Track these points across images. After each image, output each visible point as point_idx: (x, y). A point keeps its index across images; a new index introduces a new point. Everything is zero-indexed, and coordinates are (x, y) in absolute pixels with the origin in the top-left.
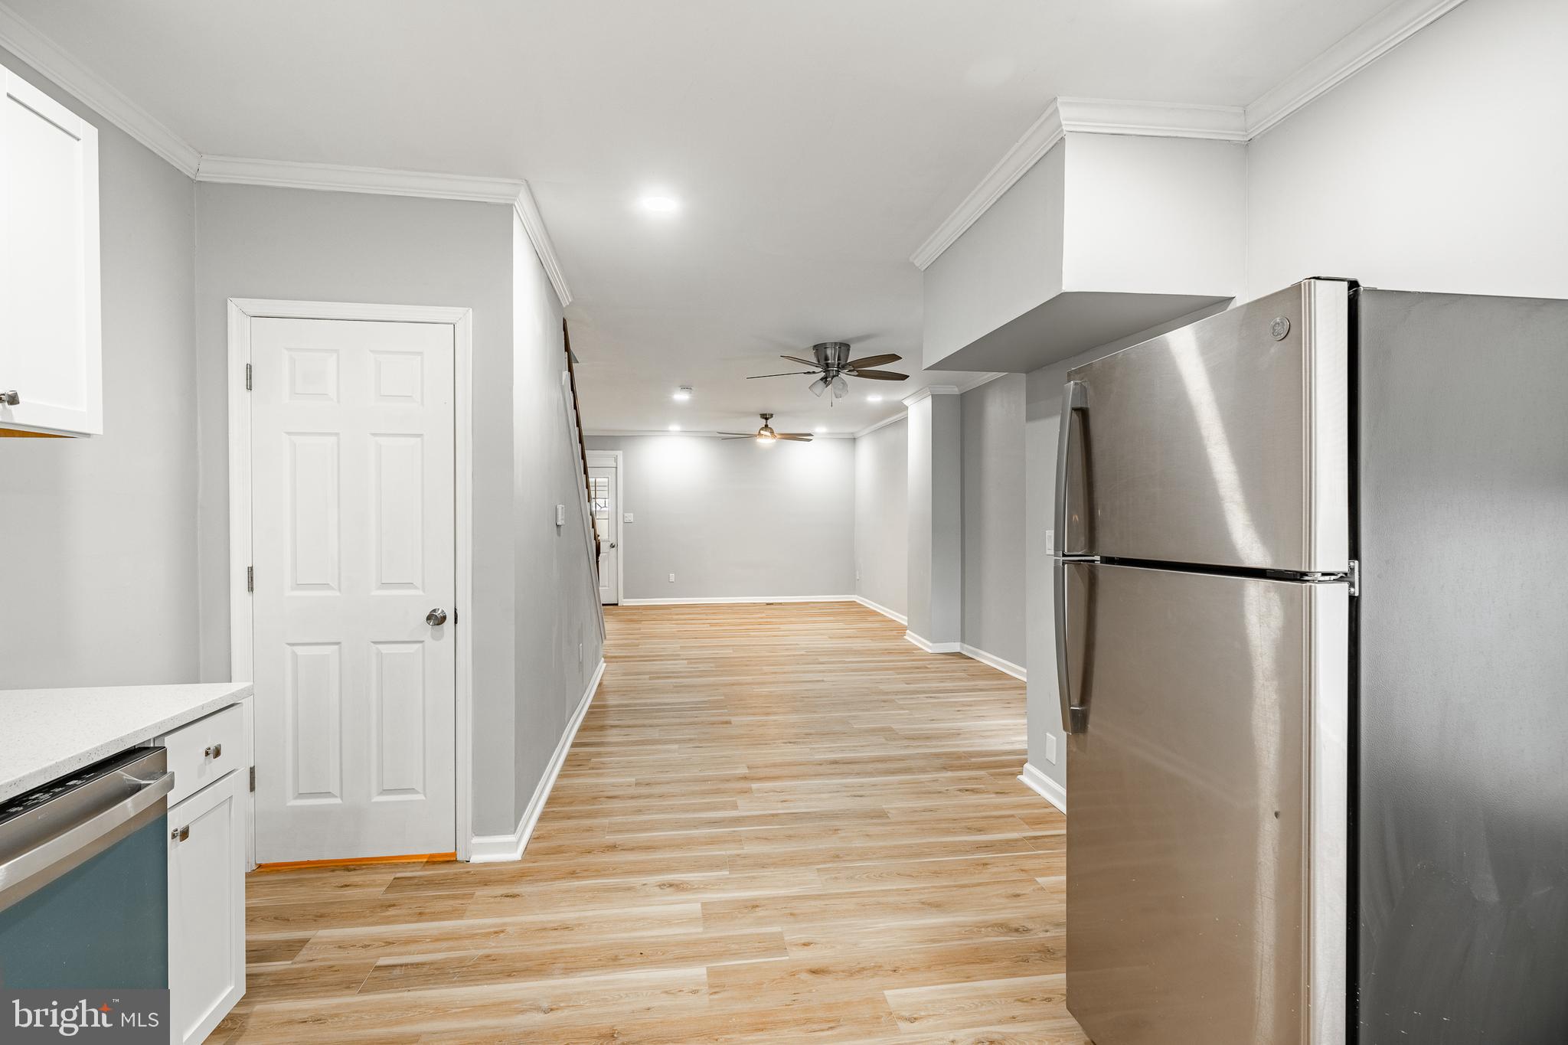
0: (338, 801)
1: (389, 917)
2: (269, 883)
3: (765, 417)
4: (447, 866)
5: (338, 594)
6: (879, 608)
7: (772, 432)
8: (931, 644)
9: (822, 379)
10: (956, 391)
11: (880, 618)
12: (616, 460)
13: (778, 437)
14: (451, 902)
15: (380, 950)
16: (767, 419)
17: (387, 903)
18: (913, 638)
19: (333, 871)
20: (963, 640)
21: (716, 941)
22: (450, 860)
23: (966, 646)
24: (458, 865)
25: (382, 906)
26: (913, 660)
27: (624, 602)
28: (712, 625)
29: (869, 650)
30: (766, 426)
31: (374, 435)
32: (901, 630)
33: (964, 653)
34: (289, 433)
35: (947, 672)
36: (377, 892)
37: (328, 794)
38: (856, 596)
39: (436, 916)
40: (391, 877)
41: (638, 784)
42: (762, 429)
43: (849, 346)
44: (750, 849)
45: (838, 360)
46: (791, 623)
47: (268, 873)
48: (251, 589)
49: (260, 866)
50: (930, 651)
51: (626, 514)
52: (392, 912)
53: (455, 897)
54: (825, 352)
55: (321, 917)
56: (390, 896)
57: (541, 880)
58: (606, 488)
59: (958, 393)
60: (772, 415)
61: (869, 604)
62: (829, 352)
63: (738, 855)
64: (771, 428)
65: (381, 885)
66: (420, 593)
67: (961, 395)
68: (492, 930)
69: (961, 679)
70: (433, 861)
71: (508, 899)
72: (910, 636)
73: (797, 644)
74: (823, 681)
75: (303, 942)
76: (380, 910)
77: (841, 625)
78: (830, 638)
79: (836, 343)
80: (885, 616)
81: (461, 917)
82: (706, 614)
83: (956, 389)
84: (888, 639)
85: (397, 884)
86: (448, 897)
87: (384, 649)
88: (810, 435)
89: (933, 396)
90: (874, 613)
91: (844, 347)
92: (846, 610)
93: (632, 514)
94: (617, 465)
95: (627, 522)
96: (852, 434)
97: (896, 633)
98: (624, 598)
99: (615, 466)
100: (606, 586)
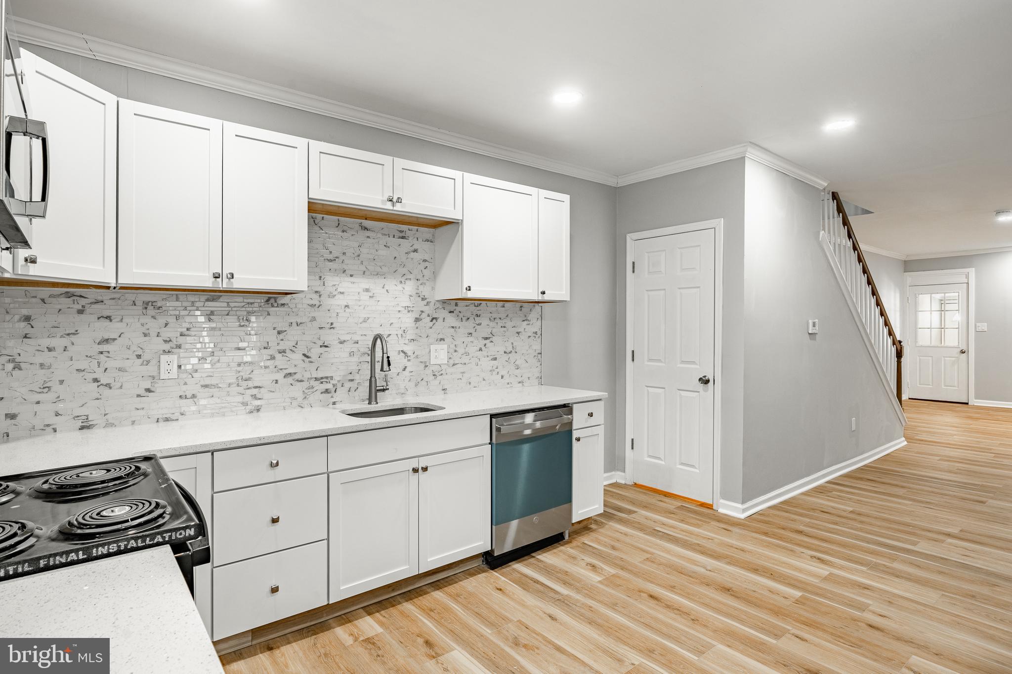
0: (663, 463)
1: (669, 516)
2: (635, 490)
4: (707, 509)
5: (664, 365)
12: (967, 277)
14: (698, 522)
15: (659, 525)
17: (672, 512)
19: (660, 494)
21: (821, 588)
22: (709, 507)
24: (712, 510)
25: (670, 512)
27: (975, 402)
31: (679, 288)
34: (647, 291)
36: (671, 508)
37: (659, 458)
39: (687, 523)
40: (680, 504)
41: (851, 512)
44: (896, 565)
47: (637, 487)
48: (633, 360)
49: (635, 484)
52: (672, 515)
53: (700, 520)
55: (646, 507)
56: (675, 510)
57: (747, 530)
58: (957, 302)
63: (884, 565)
65: (675, 506)
66: (698, 367)
68: (707, 537)
70: (703, 505)
71: (725, 531)
75: (635, 512)
76: (669, 513)
81: (698, 528)
85: (682, 508)
86: (698, 520)
87: (683, 393)
93: (986, 324)
94: (968, 281)
95: (980, 330)
98: (976, 399)
99: (966, 282)
100: (954, 386)
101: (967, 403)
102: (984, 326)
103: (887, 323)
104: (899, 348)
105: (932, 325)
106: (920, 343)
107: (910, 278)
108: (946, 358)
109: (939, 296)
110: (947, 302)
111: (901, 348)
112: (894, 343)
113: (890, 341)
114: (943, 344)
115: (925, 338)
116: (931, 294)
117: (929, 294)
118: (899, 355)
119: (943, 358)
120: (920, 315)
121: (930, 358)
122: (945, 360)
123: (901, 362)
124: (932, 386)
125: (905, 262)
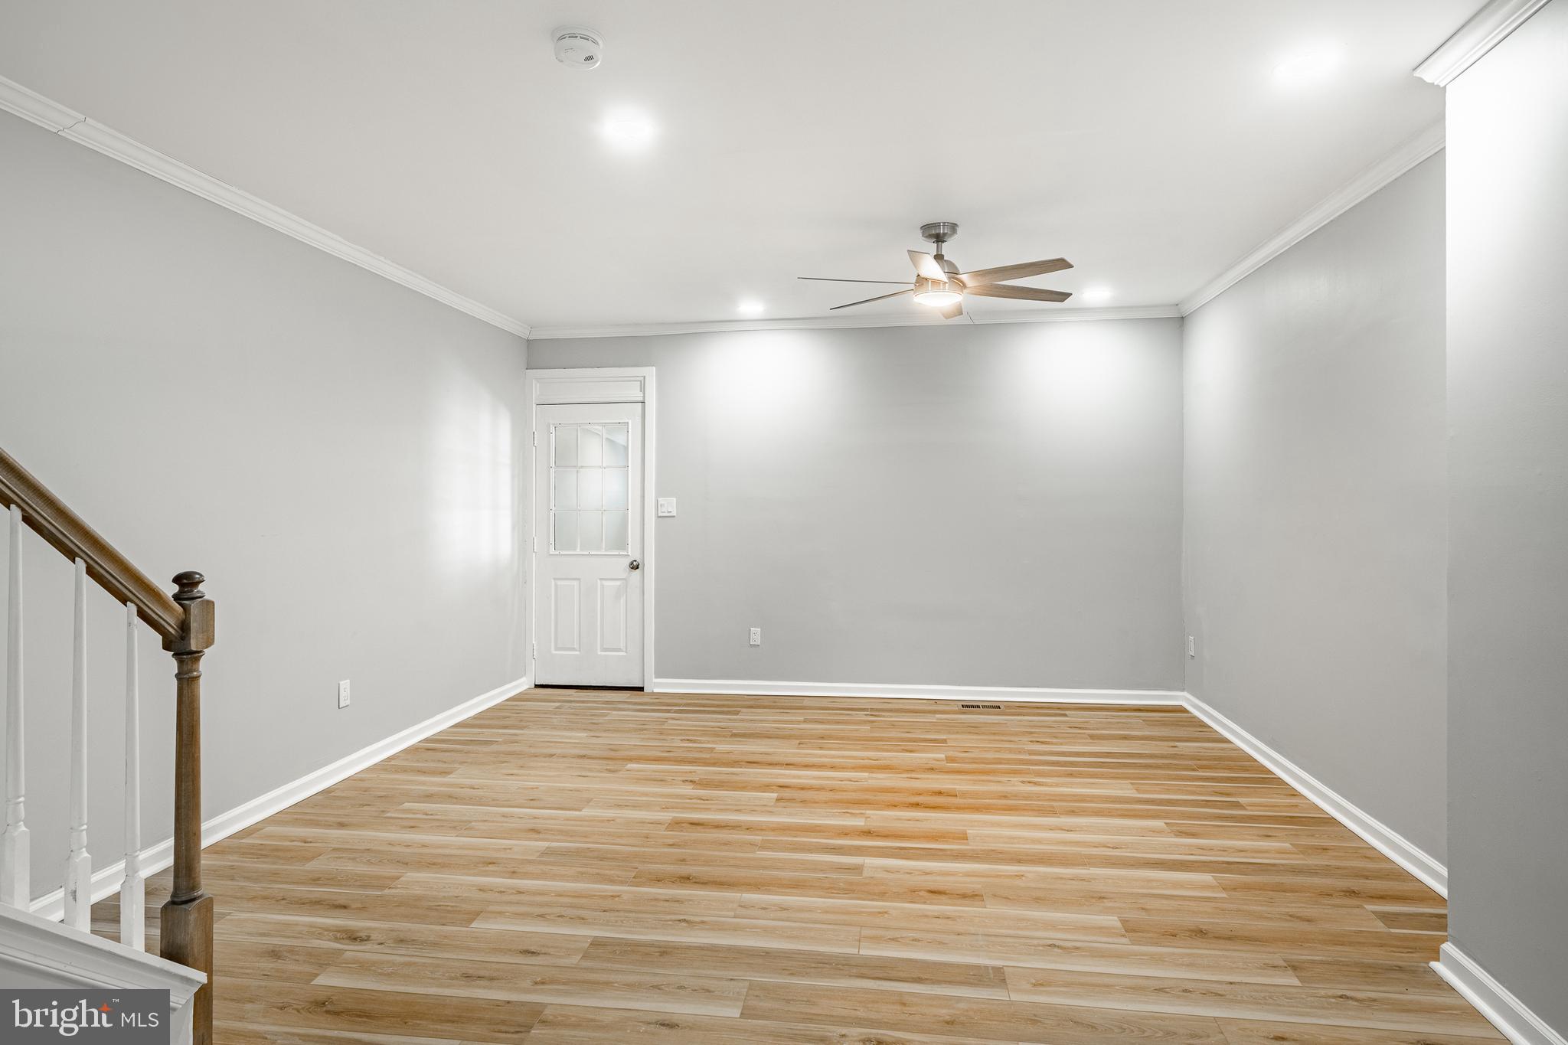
3: (937, 234)
7: (953, 272)
12: (643, 389)
13: (969, 282)
16: (939, 239)
27: (656, 685)
30: (939, 257)
38: (1185, 694)
51: (660, 500)
60: (954, 227)
64: (950, 263)
72: (1455, 966)
80: (1293, 794)
92: (1166, 750)
93: (675, 499)
94: (644, 397)
95: (664, 514)
96: (1177, 305)
97: (1380, 927)
98: (658, 676)
99: (641, 399)
100: (619, 650)
101: (641, 689)
102: (670, 505)
107: (541, 382)
108: (606, 583)
119: (599, 583)
121: (576, 583)
122: (602, 586)
123: (198, 677)
124: (580, 651)
125: (530, 344)
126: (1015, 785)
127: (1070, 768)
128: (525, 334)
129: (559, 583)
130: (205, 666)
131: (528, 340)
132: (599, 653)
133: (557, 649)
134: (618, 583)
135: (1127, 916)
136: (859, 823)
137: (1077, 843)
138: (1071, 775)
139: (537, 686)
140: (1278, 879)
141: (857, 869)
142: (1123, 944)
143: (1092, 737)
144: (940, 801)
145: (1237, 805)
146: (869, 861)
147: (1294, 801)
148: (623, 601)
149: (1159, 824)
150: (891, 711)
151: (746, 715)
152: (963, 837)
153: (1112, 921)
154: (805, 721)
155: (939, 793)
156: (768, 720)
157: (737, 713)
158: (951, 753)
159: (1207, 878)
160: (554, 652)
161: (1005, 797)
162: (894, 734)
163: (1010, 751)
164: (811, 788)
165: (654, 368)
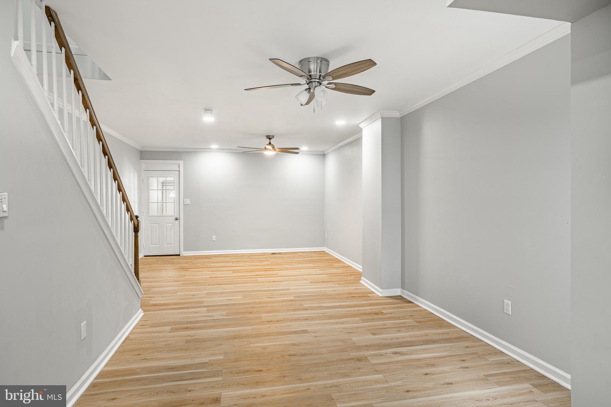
6: (340, 257)
7: (273, 147)
8: (381, 290)
9: (306, 90)
10: (397, 115)
11: (342, 265)
12: (179, 167)
13: (277, 150)
16: (270, 139)
18: (366, 283)
20: (403, 287)
23: (405, 291)
26: (371, 305)
27: (184, 254)
28: (234, 271)
29: (338, 294)
30: (270, 143)
32: (358, 275)
33: (404, 296)
35: (399, 318)
38: (325, 248)
42: (267, 145)
43: (327, 61)
45: (320, 72)
46: (286, 269)
50: (381, 295)
51: (185, 200)
54: (309, 66)
58: (173, 184)
59: (399, 117)
60: (273, 136)
61: (333, 253)
62: (312, 67)
64: (273, 145)
67: (401, 118)
69: (413, 327)
72: (364, 281)
73: (288, 289)
74: (306, 332)
77: (318, 271)
78: (311, 282)
79: (318, 58)
80: (345, 263)
82: (233, 262)
83: (398, 114)
84: (349, 283)
88: (297, 149)
89: (383, 119)
90: (338, 261)
91: (324, 61)
92: (320, 258)
93: (189, 199)
94: (179, 169)
95: (186, 204)
96: (323, 151)
97: (354, 278)
98: (184, 251)
99: (178, 170)
100: (172, 244)
101: (179, 255)
102: (188, 201)
103: (124, 199)
104: (136, 223)
105: (159, 200)
106: (151, 214)
107: (145, 164)
108: (167, 224)
109: (161, 180)
110: (168, 184)
111: (138, 222)
112: (131, 219)
113: (128, 216)
114: (164, 214)
115: (154, 210)
116: (158, 177)
117: (156, 177)
118: (136, 230)
119: (165, 224)
120: (151, 192)
121: (157, 225)
122: (166, 225)
123: (138, 236)
124: (159, 245)
125: (141, 152)
126: (287, 266)
127: (299, 263)
128: (140, 149)
129: (151, 224)
130: (139, 234)
131: (141, 151)
132: (165, 245)
133: (151, 244)
134: (171, 224)
135: (311, 281)
136: (254, 274)
137: (301, 273)
138: (299, 264)
139: (145, 256)
140: (339, 274)
141: (257, 280)
142: (310, 284)
143: (303, 257)
144: (271, 269)
145: (334, 266)
146: (258, 279)
147: (344, 264)
148: (173, 229)
149: (318, 269)
150: (253, 256)
151: (213, 258)
152: (278, 274)
153: (309, 282)
154: (231, 259)
155: (270, 269)
156: (222, 259)
157: (212, 258)
158: (271, 262)
159: (326, 275)
160: (151, 246)
161: (285, 268)
162: (256, 260)
163: (285, 261)
164: (240, 270)
165: (182, 161)
